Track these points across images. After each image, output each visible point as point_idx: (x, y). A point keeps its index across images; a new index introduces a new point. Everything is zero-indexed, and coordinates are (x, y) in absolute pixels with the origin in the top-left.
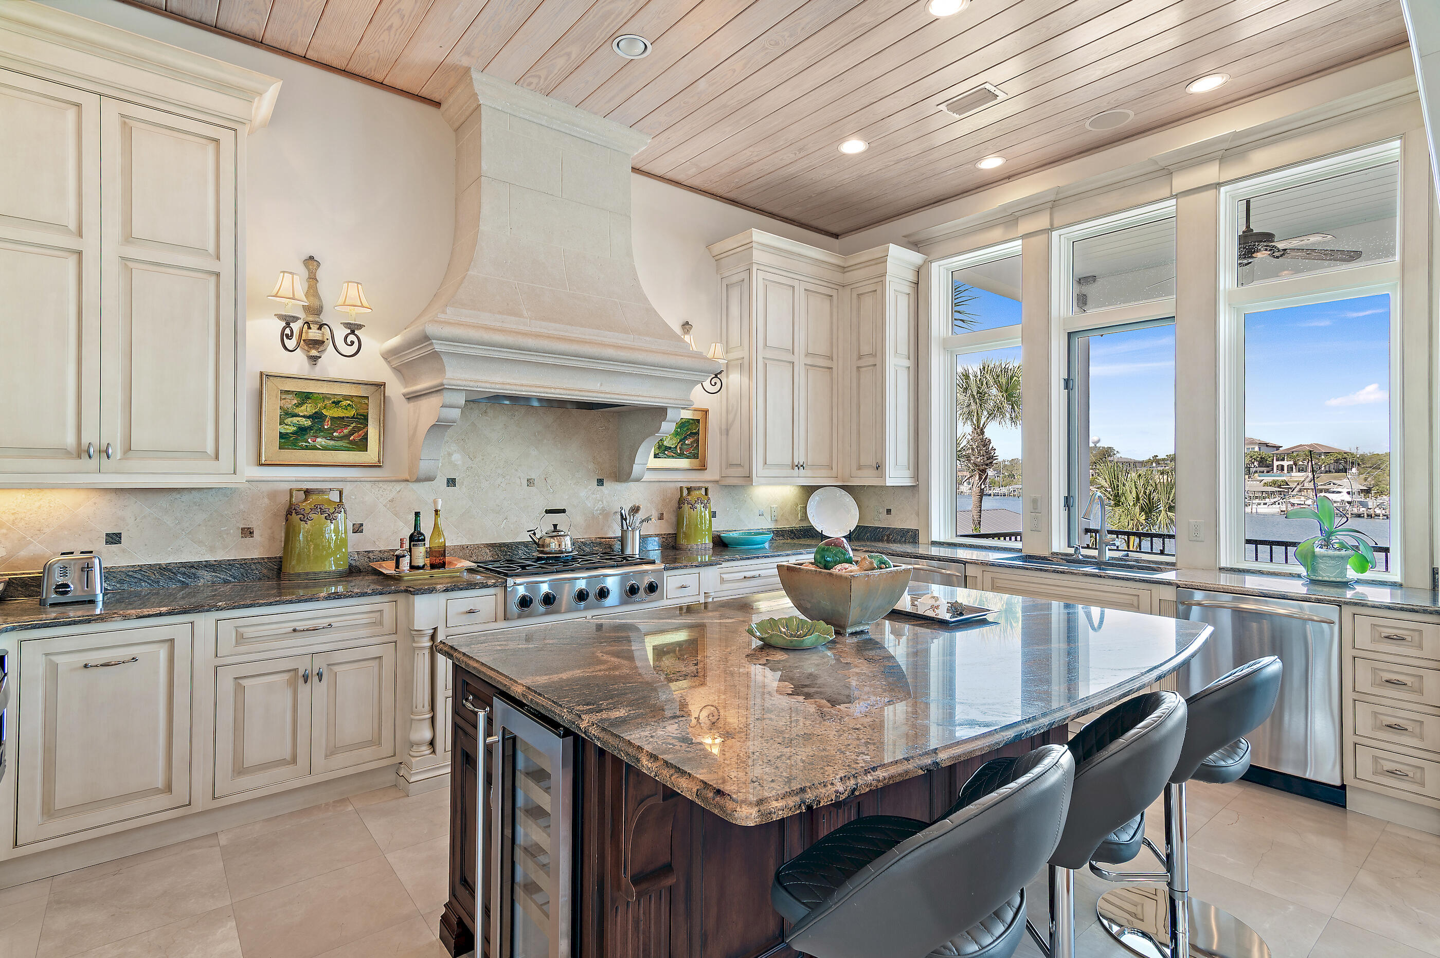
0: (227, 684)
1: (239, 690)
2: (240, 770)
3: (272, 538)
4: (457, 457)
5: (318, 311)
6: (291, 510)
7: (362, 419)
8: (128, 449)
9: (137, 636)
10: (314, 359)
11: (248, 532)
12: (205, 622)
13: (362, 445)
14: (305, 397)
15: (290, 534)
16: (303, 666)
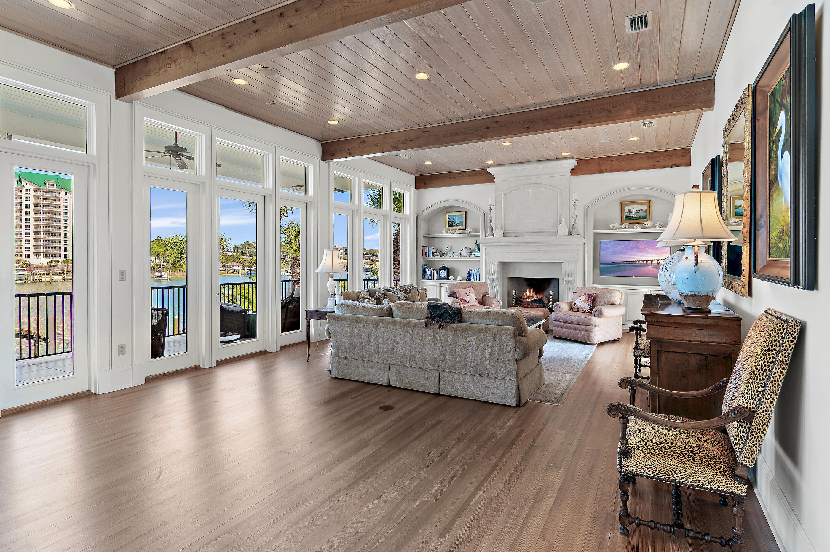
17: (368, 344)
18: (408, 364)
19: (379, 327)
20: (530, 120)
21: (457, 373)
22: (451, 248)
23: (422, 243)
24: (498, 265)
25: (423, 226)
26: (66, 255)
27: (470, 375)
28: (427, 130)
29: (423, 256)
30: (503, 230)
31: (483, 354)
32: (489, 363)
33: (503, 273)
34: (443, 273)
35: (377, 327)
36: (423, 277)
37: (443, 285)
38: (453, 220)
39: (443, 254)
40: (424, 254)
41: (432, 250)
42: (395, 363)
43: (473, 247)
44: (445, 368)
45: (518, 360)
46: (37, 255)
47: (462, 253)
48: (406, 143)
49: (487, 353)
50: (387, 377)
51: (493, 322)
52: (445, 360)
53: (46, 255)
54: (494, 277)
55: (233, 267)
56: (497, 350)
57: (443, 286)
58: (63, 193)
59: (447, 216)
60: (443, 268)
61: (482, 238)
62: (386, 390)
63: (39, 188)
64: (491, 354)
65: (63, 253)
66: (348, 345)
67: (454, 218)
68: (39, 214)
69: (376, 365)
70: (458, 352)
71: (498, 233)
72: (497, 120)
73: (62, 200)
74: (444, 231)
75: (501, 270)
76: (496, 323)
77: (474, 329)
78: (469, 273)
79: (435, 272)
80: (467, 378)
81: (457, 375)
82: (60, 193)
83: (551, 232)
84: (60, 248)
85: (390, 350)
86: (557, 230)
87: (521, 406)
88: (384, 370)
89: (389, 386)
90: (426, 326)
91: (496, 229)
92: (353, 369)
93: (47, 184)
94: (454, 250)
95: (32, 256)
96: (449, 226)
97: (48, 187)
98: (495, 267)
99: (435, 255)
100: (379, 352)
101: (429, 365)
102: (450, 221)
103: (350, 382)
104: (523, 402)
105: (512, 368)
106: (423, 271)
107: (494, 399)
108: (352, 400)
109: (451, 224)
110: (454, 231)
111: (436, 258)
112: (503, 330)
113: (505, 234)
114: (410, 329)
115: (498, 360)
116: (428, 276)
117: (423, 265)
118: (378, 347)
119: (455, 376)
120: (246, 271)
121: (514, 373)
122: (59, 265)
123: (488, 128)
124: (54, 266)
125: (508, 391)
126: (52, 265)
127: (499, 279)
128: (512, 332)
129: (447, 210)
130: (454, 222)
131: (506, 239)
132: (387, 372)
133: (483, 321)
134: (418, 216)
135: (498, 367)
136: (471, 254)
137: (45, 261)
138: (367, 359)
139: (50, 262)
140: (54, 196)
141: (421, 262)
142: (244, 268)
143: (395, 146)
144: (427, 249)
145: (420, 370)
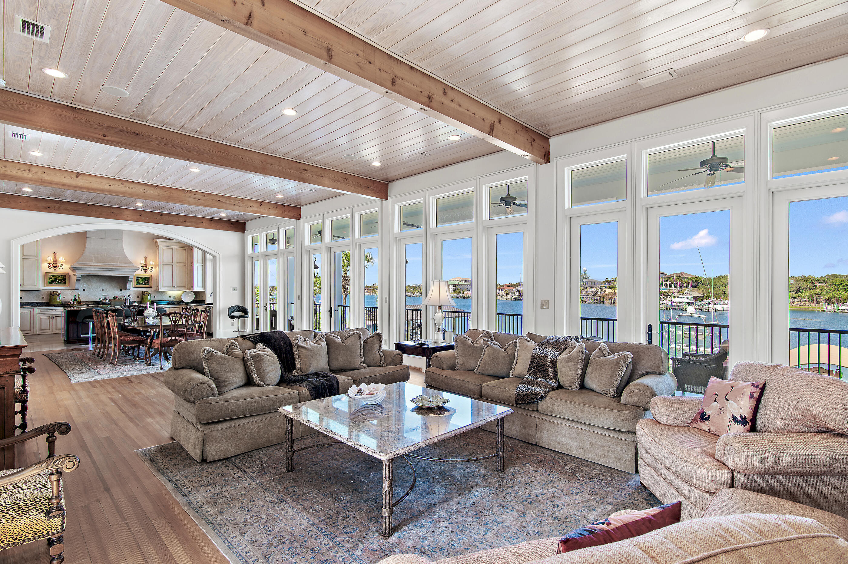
0: (39, 318)
1: (41, 319)
2: (41, 330)
3: (47, 299)
4: (85, 285)
5: (56, 261)
6: (51, 294)
7: (65, 279)
8: (23, 285)
9: (25, 310)
10: (55, 269)
11: (43, 298)
12: (35, 309)
13: (65, 283)
14: (53, 276)
15: (50, 298)
16: (51, 316)
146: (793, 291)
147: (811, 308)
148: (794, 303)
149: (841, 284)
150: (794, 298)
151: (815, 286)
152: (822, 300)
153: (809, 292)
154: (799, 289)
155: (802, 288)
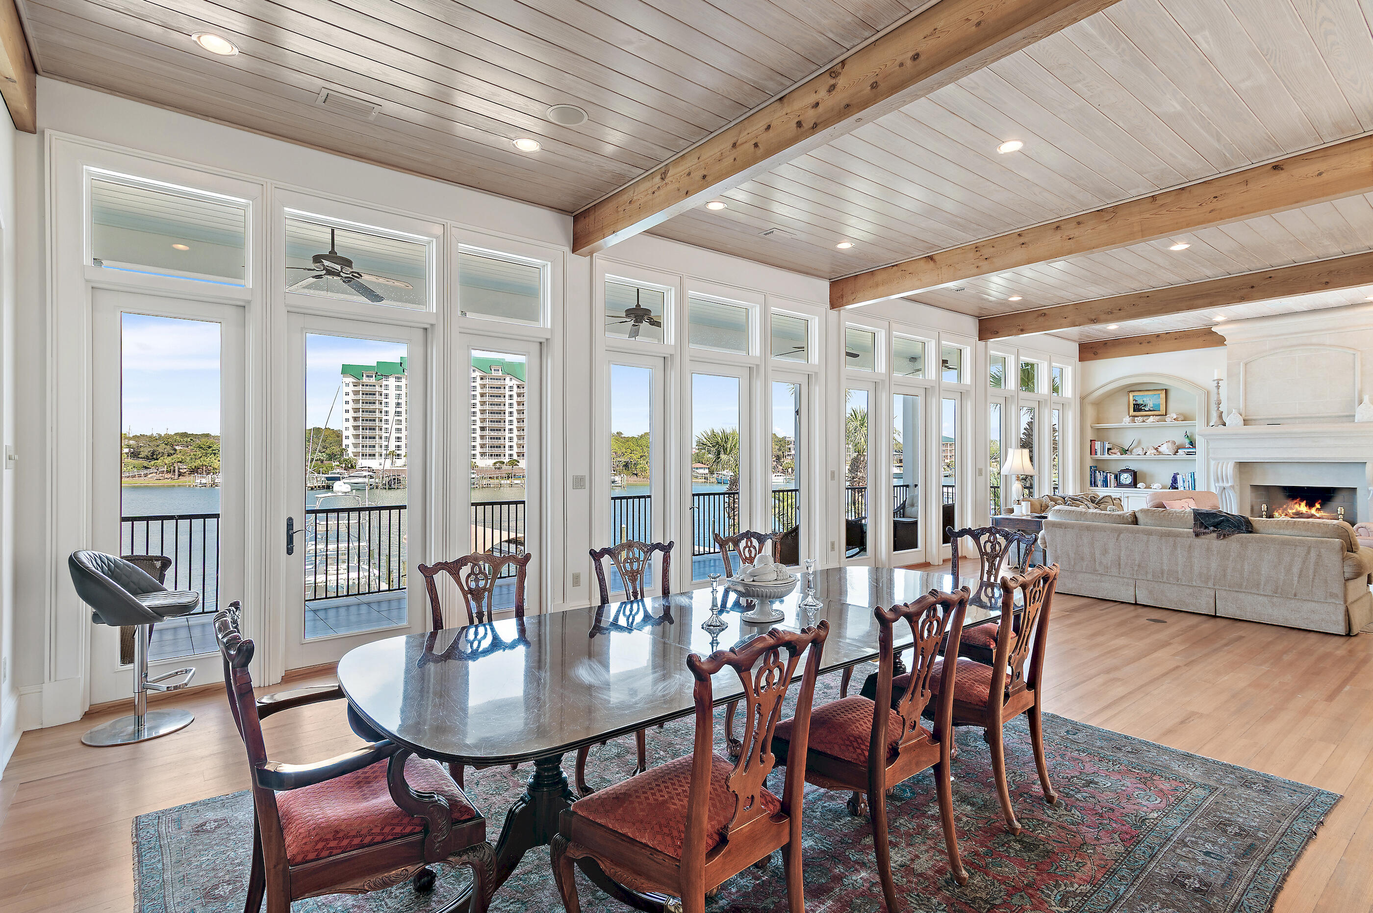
17: (1104, 555)
18: (1165, 579)
19: (1122, 535)
20: (1331, 272)
21: (1244, 592)
22: (1139, 443)
23: (1090, 435)
24: (1234, 466)
25: (1090, 412)
26: (511, 455)
27: (1265, 595)
28: (1147, 295)
29: (1091, 454)
30: (1243, 416)
31: (1289, 570)
32: (1298, 582)
33: (1241, 479)
34: (1126, 478)
35: (1119, 536)
36: (1091, 484)
37: (1128, 495)
38: (1142, 403)
39: (1125, 451)
40: (1093, 451)
41: (1107, 446)
42: (1144, 578)
43: (1181, 439)
44: (1225, 586)
45: (1347, 580)
46: (483, 454)
47: (1160, 449)
48: (1112, 313)
49: (1296, 570)
50: (1133, 594)
51: (1304, 533)
52: (1225, 576)
53: (491, 455)
54: (1225, 485)
55: (697, 471)
56: (1312, 567)
57: (1128, 497)
58: (508, 379)
59: (1131, 398)
60: (1126, 471)
61: (1199, 428)
62: (1132, 607)
63: (485, 374)
64: (1301, 571)
65: (508, 452)
66: (1072, 555)
67: (1145, 399)
68: (485, 406)
69: (1115, 579)
70: (1246, 567)
71: (1233, 420)
72: (1270, 276)
73: (507, 388)
74: (1127, 419)
75: (1238, 476)
76: (1309, 534)
77: (1273, 540)
78: (1175, 480)
79: (1113, 476)
80: (1261, 598)
81: (1244, 594)
82: (504, 379)
83: (1339, 417)
84: (504, 447)
85: (1137, 562)
86: (1352, 414)
87: (1352, 636)
88: (1128, 585)
89: (1136, 604)
90: (1197, 535)
91: (1229, 414)
92: (1080, 583)
93: (493, 370)
94: (1144, 445)
95: (478, 456)
96: (1134, 411)
97: (494, 373)
98: (1229, 469)
99: (1112, 453)
100: (1119, 564)
101: (1198, 582)
102: (1137, 405)
103: (1075, 597)
104: (1355, 630)
105: (1337, 588)
106: (1091, 475)
107: (1307, 625)
108: (1102, 612)
109: (1138, 408)
110: (1145, 418)
111: (1113, 457)
112: (1322, 542)
113: (1246, 422)
114: (1171, 539)
115: (1313, 578)
116: (1099, 483)
117: (1091, 467)
118: (1119, 558)
119: (1241, 596)
120: (715, 475)
121: (1341, 595)
122: (504, 467)
123: (1252, 287)
124: (499, 468)
125: (1330, 617)
126: (498, 466)
127: (1236, 487)
128: (1338, 547)
129: (1131, 389)
130: (1145, 406)
131: (1250, 429)
132: (1132, 589)
133: (1287, 532)
134: (1083, 399)
135: (1312, 587)
136: (1177, 452)
137: (489, 462)
138: (1100, 572)
139: (495, 463)
140: (499, 383)
141: (1089, 463)
142: (712, 473)
143: (1093, 318)
144: (1098, 445)
145: (1183, 587)
146: (144, 458)
147: (173, 483)
148: (146, 475)
149: (210, 447)
150: (146, 468)
151: (175, 450)
152: (185, 470)
153: (170, 458)
154: (153, 454)
155: (157, 453)
